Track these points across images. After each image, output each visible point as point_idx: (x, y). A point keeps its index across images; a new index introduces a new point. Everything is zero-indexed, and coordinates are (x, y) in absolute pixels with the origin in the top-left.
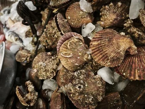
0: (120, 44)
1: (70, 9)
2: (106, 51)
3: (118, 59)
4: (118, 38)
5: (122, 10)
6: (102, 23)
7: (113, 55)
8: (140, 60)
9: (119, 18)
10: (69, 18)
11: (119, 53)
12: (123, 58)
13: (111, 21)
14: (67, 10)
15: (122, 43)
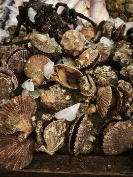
0: (20, 122)
1: (39, 58)
2: (10, 115)
3: (8, 129)
4: (25, 118)
5: (64, 104)
6: (43, 94)
7: (9, 123)
8: (16, 148)
9: (54, 106)
10: (29, 62)
11: (13, 127)
12: (11, 133)
13: (48, 101)
14: (36, 56)
15: (22, 124)
